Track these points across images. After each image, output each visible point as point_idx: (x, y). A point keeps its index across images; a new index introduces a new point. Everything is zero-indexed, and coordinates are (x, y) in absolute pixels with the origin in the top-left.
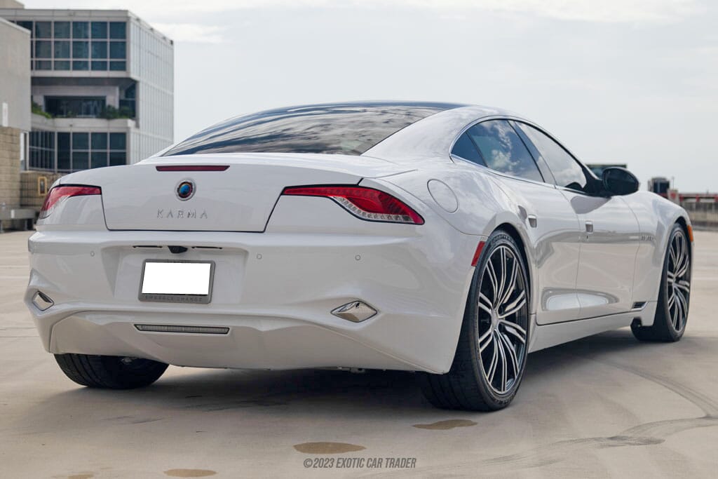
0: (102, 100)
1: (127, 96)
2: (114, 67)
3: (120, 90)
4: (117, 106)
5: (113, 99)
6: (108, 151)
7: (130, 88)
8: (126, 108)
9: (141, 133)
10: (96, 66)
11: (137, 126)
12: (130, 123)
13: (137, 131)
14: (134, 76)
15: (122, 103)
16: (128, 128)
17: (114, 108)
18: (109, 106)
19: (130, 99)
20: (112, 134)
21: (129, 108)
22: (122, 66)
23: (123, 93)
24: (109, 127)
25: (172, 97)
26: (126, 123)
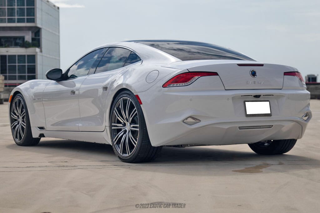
0: (23, 38)
1: (35, 36)
2: (29, 21)
3: (32, 32)
4: (30, 41)
5: (28, 37)
6: (26, 64)
7: (37, 32)
8: (35, 42)
9: (43, 55)
10: (20, 21)
11: (41, 51)
12: (38, 50)
13: (41, 54)
14: (39, 25)
15: (33, 39)
16: (37, 53)
17: (29, 42)
18: (27, 41)
19: (37, 37)
20: (28, 56)
21: (36, 42)
22: (33, 21)
23: (34, 34)
24: (26, 52)
25: (59, 36)
26: (35, 50)
